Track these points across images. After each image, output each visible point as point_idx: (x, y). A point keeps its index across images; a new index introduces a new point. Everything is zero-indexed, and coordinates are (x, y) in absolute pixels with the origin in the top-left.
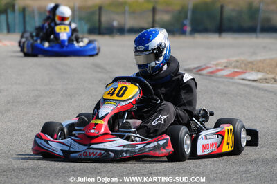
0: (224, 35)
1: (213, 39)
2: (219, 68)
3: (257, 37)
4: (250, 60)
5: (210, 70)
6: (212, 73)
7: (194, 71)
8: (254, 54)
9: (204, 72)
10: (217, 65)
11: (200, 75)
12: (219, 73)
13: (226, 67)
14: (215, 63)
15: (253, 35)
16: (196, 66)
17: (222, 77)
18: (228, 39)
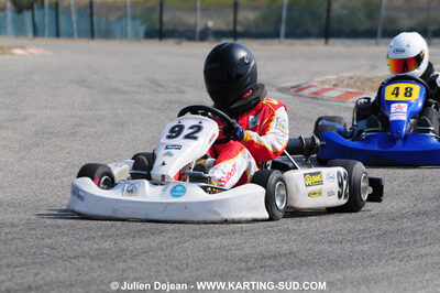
0: (331, 41)
1: (317, 47)
2: (327, 87)
3: (377, 44)
4: (368, 75)
5: (313, 90)
6: (316, 93)
7: (292, 90)
8: (374, 67)
9: (306, 92)
10: (324, 82)
11: (300, 96)
12: (326, 95)
13: (335, 85)
14: (320, 80)
15: (372, 41)
16: (294, 84)
17: (330, 99)
18: (338, 47)
